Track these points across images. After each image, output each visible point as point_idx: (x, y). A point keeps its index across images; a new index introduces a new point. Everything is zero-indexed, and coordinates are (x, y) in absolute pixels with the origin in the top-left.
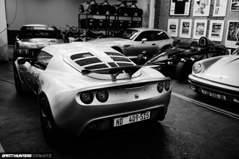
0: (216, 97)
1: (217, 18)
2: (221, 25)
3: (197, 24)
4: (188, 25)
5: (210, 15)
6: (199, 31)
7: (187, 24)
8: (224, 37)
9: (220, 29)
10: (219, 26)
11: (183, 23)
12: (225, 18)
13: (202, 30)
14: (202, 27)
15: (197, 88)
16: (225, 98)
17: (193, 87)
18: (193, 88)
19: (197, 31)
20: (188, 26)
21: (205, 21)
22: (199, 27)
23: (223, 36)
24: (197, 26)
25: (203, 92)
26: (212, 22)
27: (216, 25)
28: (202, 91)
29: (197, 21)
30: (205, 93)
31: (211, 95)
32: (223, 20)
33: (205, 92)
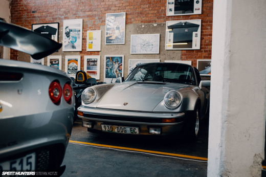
0: (124, 132)
1: (91, 53)
2: (97, 61)
3: (69, 60)
4: (57, 62)
5: (82, 49)
6: (71, 69)
7: (55, 62)
8: (102, 75)
9: (96, 65)
10: (95, 61)
11: (51, 60)
12: (100, 53)
13: (76, 68)
14: (75, 64)
15: (93, 123)
16: (137, 130)
17: (88, 124)
18: (88, 126)
19: (69, 69)
20: (58, 64)
21: (78, 57)
22: (71, 64)
23: (100, 73)
24: (69, 63)
25: (103, 129)
26: (86, 57)
27: (92, 61)
28: (103, 126)
29: (67, 57)
30: (107, 130)
31: (116, 131)
32: (98, 55)
33: (107, 128)
